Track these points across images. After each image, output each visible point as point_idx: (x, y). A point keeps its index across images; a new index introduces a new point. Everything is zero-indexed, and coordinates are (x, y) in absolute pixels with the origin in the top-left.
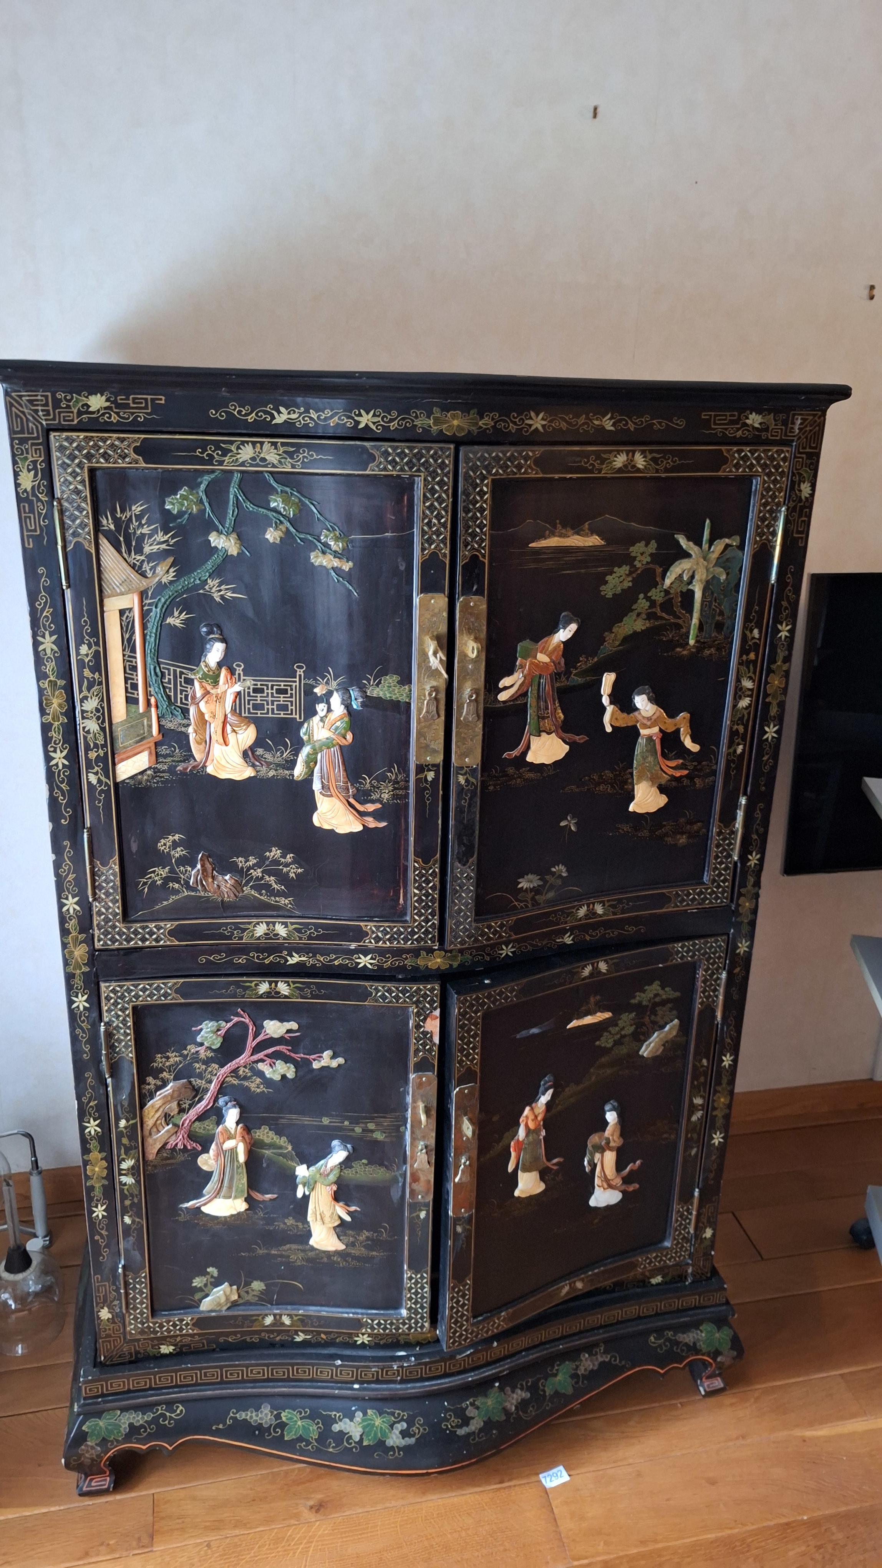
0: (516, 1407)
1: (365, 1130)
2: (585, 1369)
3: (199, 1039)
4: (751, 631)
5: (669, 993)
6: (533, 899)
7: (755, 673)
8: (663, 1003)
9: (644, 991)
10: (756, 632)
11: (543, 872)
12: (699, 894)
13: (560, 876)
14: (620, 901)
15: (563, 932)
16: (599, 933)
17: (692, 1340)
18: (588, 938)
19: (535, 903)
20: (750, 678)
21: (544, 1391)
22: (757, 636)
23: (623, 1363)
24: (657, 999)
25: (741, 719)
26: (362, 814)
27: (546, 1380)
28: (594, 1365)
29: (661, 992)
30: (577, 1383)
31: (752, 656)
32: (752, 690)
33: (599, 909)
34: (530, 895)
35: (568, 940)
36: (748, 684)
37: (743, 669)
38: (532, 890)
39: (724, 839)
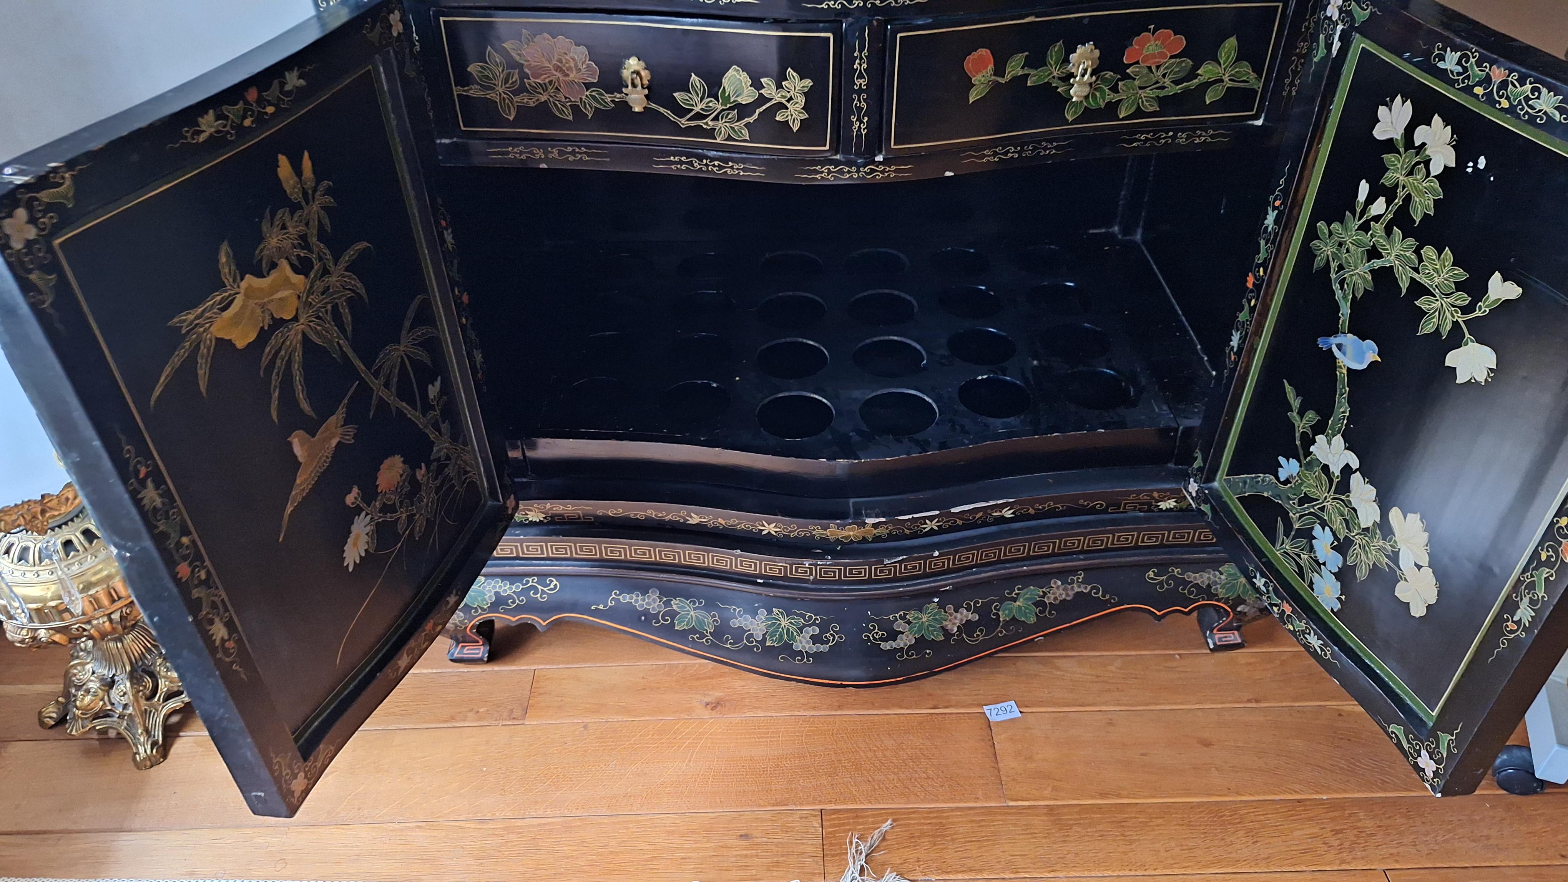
0: (958, 627)
2: (1056, 599)
17: (1207, 583)
21: (998, 616)
23: (1107, 597)
27: (1001, 604)
28: (1067, 595)
30: (1040, 612)
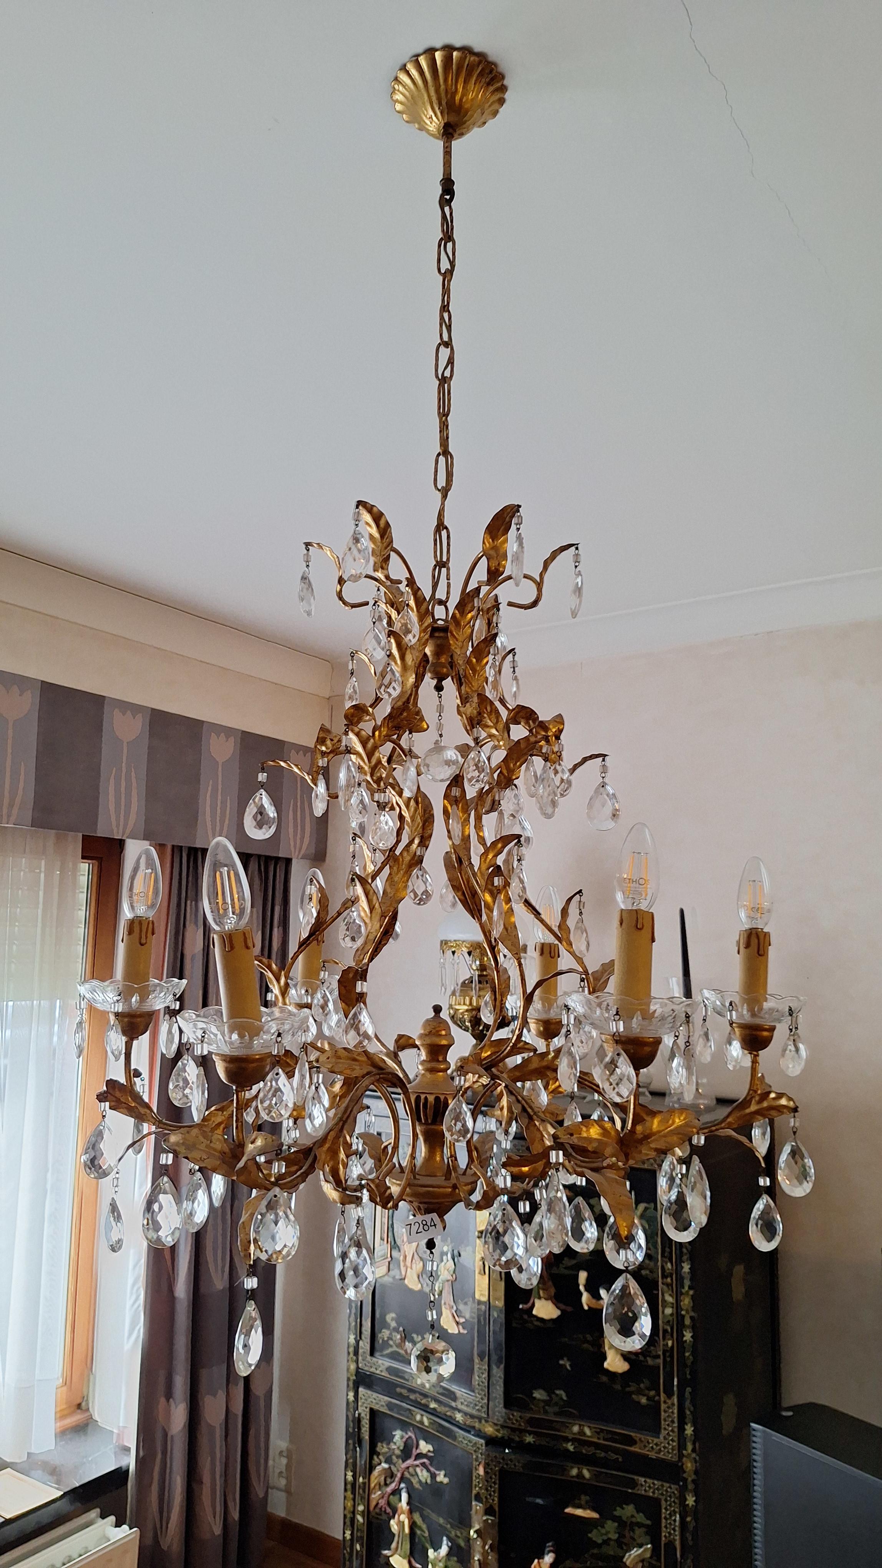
1: (456, 1536)
3: (394, 1440)
4: (666, 1264)
5: (640, 1518)
6: (544, 1407)
7: (673, 1292)
8: (640, 1525)
9: (623, 1508)
10: (669, 1265)
11: (550, 1392)
12: (656, 1444)
13: (562, 1399)
14: (602, 1430)
15: (567, 1440)
16: (592, 1450)
18: (584, 1451)
19: (546, 1412)
20: (670, 1295)
22: (670, 1267)
24: (634, 1520)
25: (669, 1322)
26: (457, 1323)
29: (636, 1515)
31: (669, 1280)
32: (673, 1304)
33: (588, 1432)
34: (542, 1404)
35: (570, 1447)
36: (669, 1299)
37: (665, 1287)
38: (543, 1401)
39: (668, 1407)
